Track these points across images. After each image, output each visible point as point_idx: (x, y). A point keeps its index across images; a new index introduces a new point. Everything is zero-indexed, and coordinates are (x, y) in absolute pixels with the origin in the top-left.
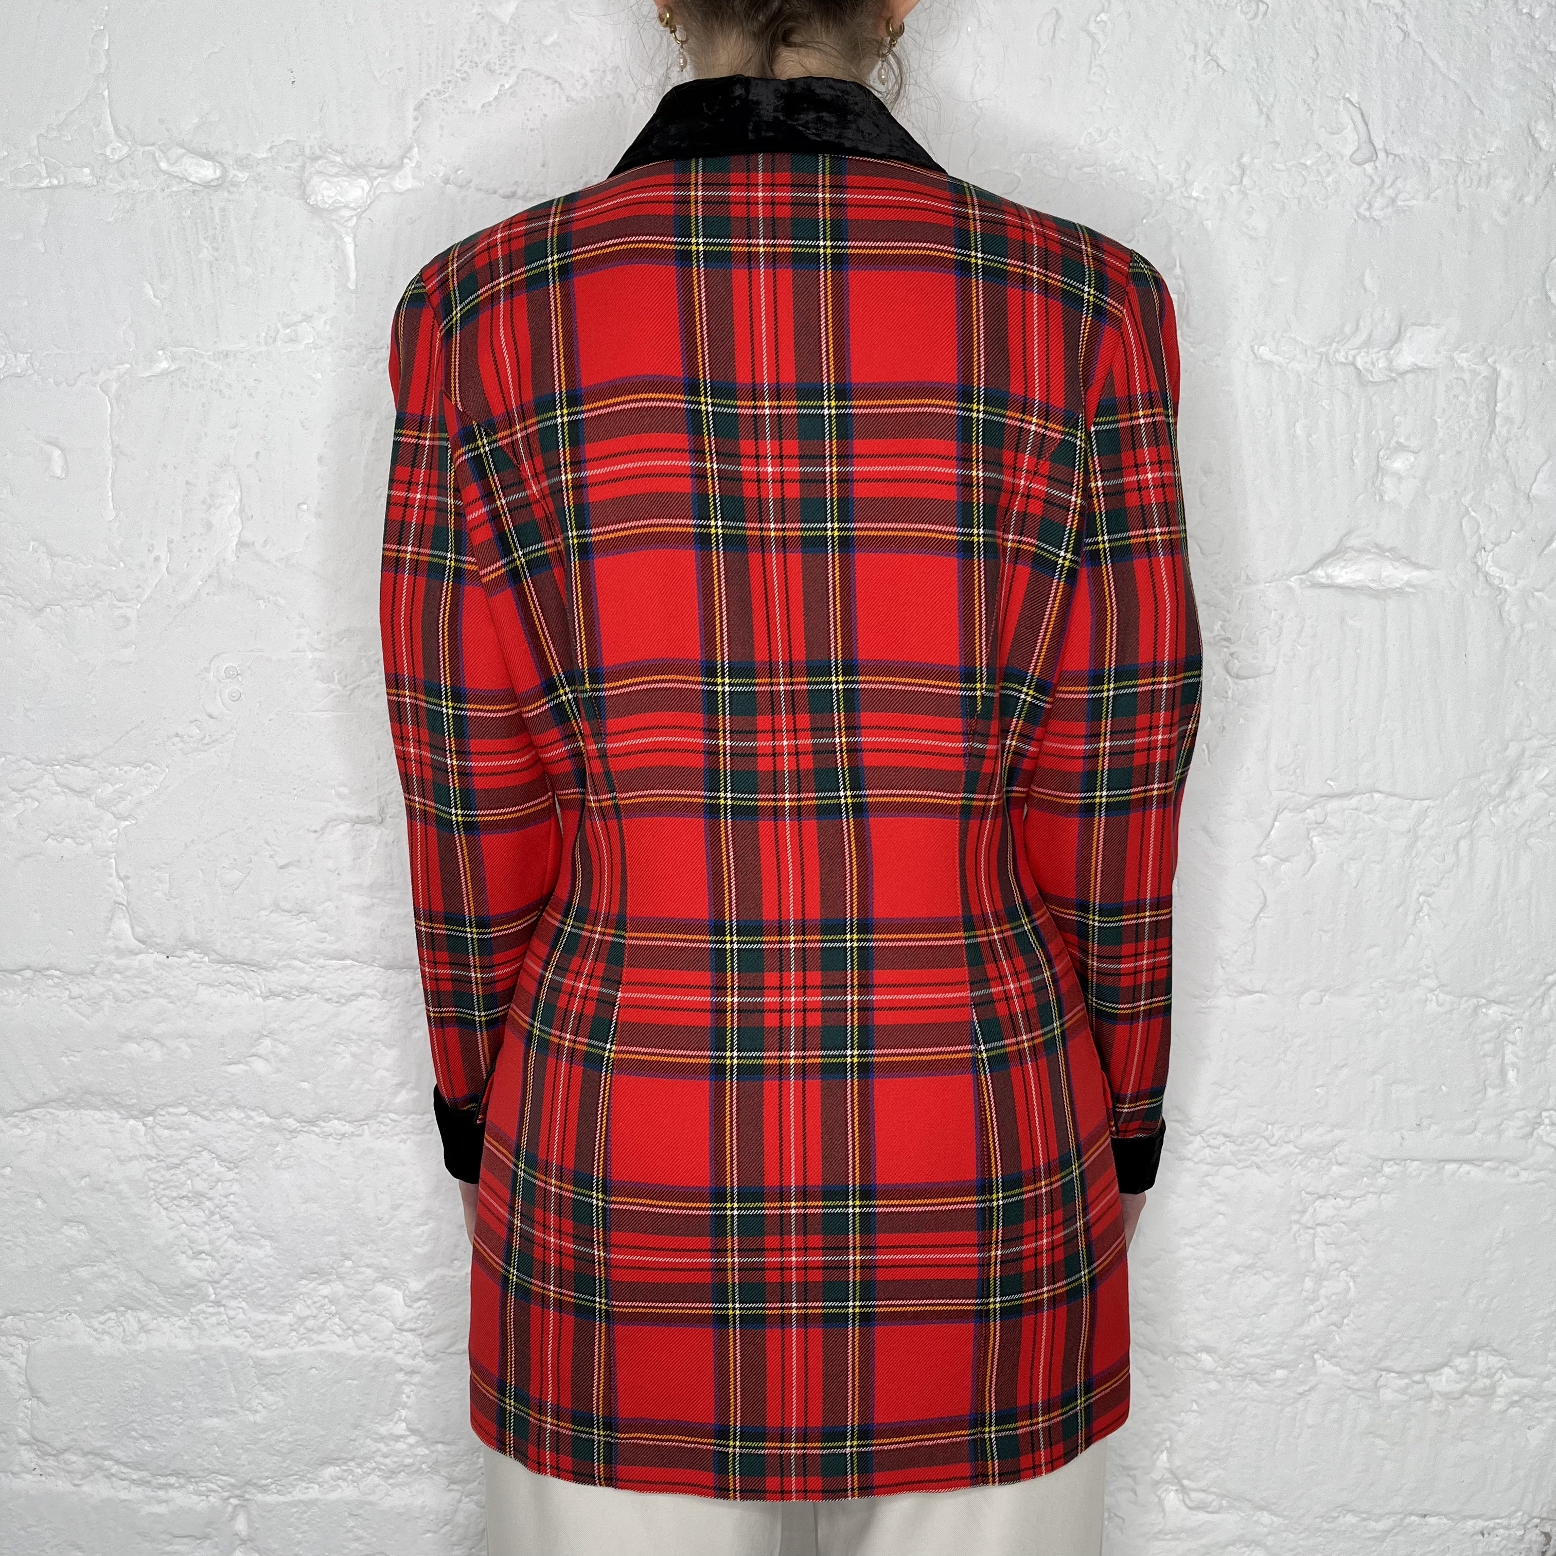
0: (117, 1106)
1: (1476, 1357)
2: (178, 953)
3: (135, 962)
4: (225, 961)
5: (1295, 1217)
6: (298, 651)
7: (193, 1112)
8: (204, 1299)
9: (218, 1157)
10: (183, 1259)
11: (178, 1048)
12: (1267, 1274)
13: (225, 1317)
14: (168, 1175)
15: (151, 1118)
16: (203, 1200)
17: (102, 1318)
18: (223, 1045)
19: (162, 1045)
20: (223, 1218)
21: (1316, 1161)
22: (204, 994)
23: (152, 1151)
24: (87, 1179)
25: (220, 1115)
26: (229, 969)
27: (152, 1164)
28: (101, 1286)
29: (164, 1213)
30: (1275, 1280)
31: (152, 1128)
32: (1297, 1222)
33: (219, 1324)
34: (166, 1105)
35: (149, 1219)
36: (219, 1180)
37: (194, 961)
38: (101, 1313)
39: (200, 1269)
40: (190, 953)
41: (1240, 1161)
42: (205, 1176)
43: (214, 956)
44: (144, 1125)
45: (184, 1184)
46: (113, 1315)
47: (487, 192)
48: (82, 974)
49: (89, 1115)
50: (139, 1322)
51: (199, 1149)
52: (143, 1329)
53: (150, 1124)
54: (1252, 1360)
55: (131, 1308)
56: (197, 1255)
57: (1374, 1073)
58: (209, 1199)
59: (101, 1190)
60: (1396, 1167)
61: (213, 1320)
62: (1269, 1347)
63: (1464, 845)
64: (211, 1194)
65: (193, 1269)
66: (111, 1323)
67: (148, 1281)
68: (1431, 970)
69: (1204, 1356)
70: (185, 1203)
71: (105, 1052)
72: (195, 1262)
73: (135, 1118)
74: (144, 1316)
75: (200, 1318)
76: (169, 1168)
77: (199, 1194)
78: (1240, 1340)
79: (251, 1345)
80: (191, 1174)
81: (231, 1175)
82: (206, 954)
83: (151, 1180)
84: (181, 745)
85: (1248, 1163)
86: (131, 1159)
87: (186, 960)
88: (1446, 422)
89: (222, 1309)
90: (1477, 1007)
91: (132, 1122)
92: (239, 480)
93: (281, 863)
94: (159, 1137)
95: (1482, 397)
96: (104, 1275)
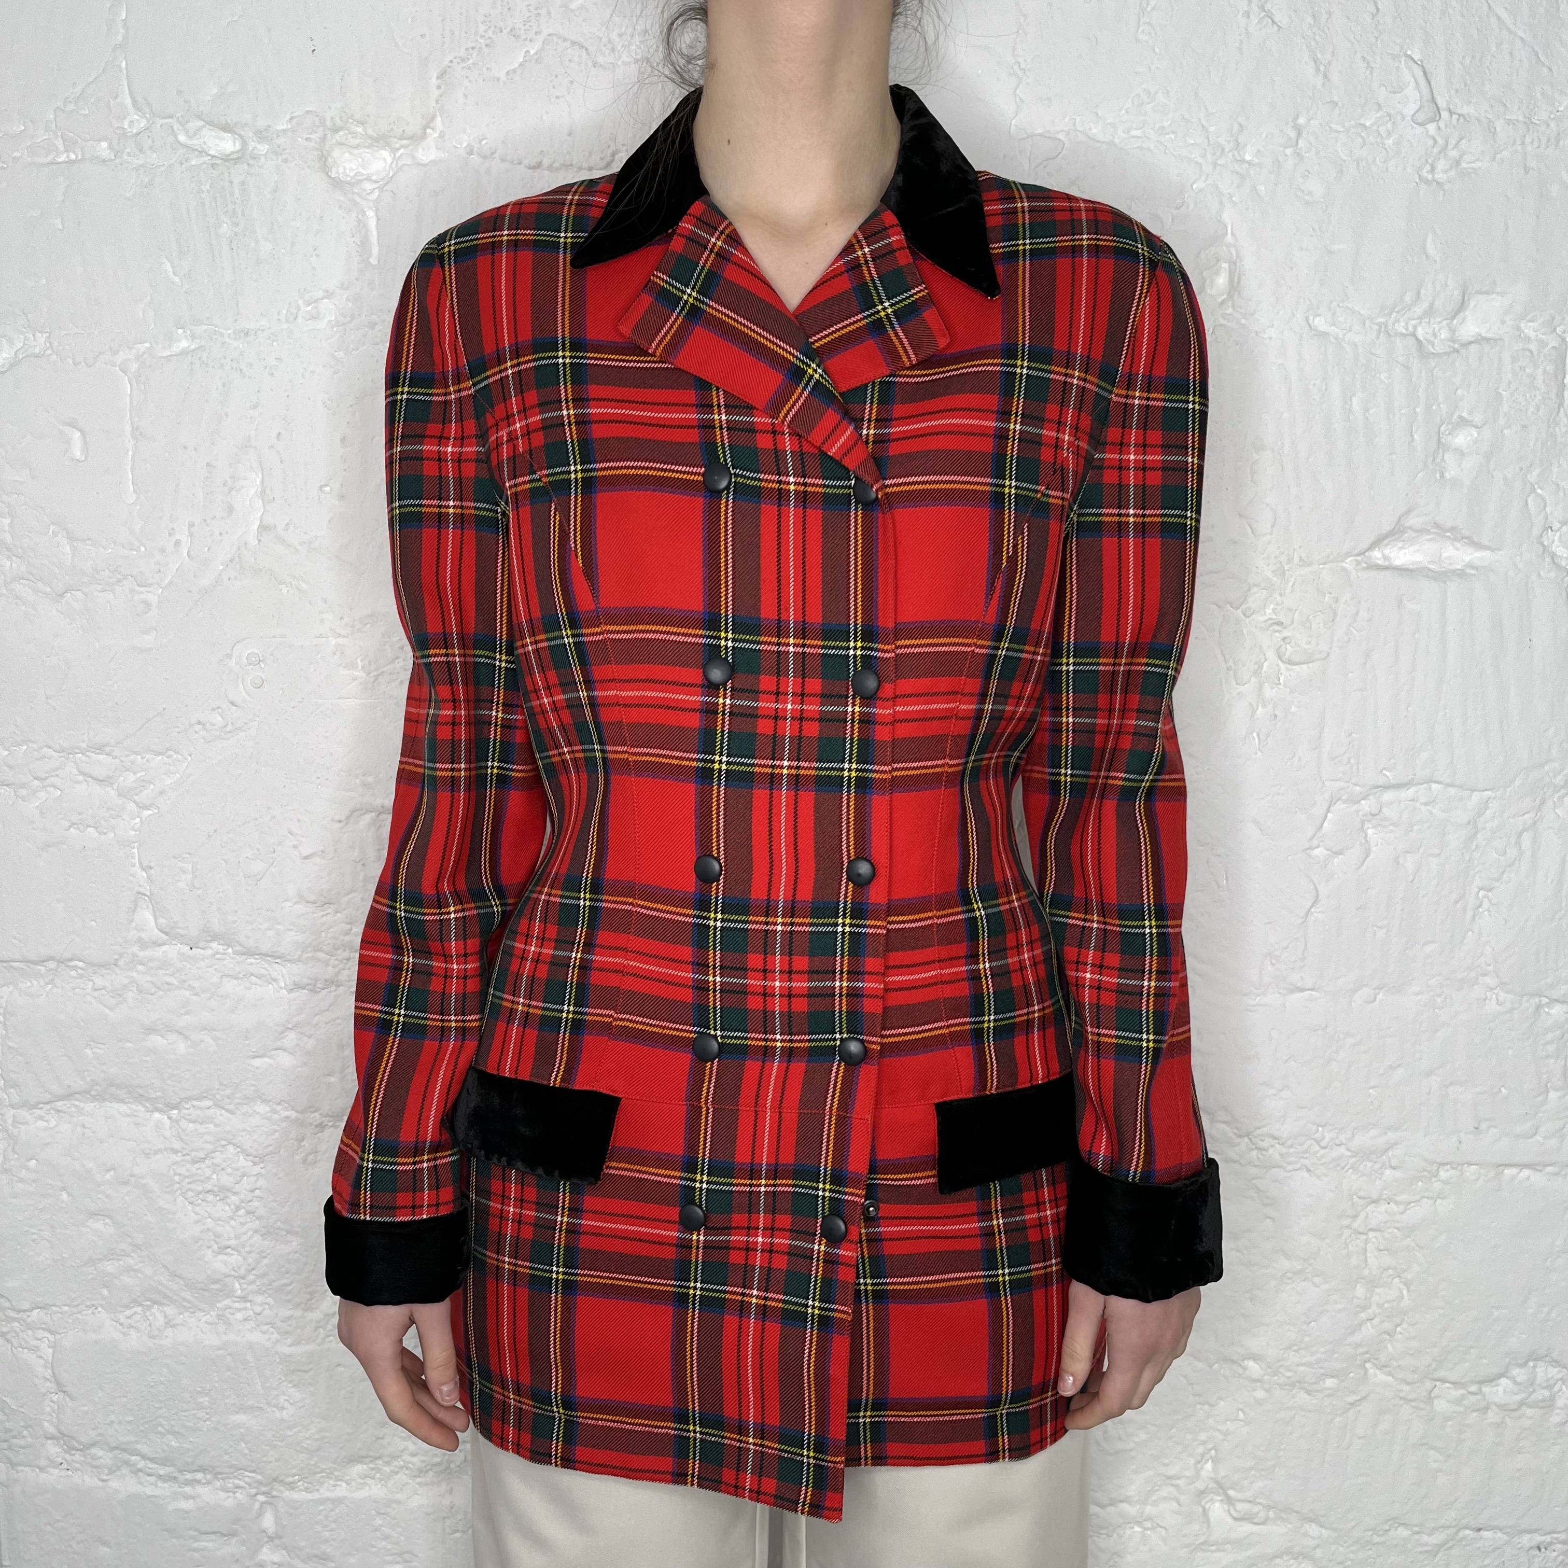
0: (140, 1098)
1: (1534, 1367)
2: (201, 944)
3: (159, 952)
4: (248, 953)
5: (1346, 1222)
6: (320, 636)
7: (217, 1105)
8: (230, 1294)
9: (243, 1151)
10: (209, 1255)
11: (202, 1041)
12: (1317, 1280)
13: (251, 1313)
14: (193, 1169)
15: (176, 1112)
16: (229, 1194)
17: (128, 1313)
18: (247, 1038)
19: (186, 1038)
20: (248, 1213)
21: (1369, 1164)
22: (229, 986)
23: (177, 1145)
24: (112, 1173)
25: (245, 1108)
26: (253, 961)
27: (178, 1158)
28: (127, 1280)
29: (190, 1207)
30: (1325, 1287)
31: (177, 1121)
32: (1348, 1227)
33: (246, 1320)
34: (188, 1099)
35: (174, 1213)
36: (243, 1175)
37: (217, 953)
38: (127, 1307)
39: (226, 1263)
40: (214, 945)
41: (1289, 1163)
42: (229, 1170)
43: (238, 948)
44: (170, 1118)
45: (209, 1178)
46: (139, 1309)
47: (512, 162)
48: (104, 966)
49: (114, 1108)
50: (166, 1317)
51: (223, 1143)
52: (169, 1323)
53: (174, 1117)
54: (1302, 1368)
55: (155, 1302)
56: (223, 1249)
57: (1430, 1073)
58: (235, 1193)
59: (126, 1183)
60: (1452, 1172)
61: (239, 1316)
62: (1319, 1355)
63: (1526, 838)
64: (237, 1188)
65: (220, 1264)
66: (137, 1317)
67: (174, 1275)
68: (1491, 968)
69: (1251, 1364)
70: (210, 1197)
71: (129, 1045)
72: (221, 1257)
73: (160, 1111)
74: (170, 1310)
75: (227, 1313)
76: (194, 1162)
77: (225, 1189)
78: (1289, 1348)
79: (277, 1341)
80: (216, 1168)
81: (257, 1170)
82: (229, 945)
83: (176, 1174)
84: (203, 733)
85: (1298, 1166)
86: (156, 1152)
87: (209, 952)
88: (1512, 395)
89: (248, 1304)
90: (1539, 1007)
91: (157, 1115)
92: (260, 463)
93: (305, 853)
94: (184, 1130)
95: (1550, 368)
96: (129, 1270)
